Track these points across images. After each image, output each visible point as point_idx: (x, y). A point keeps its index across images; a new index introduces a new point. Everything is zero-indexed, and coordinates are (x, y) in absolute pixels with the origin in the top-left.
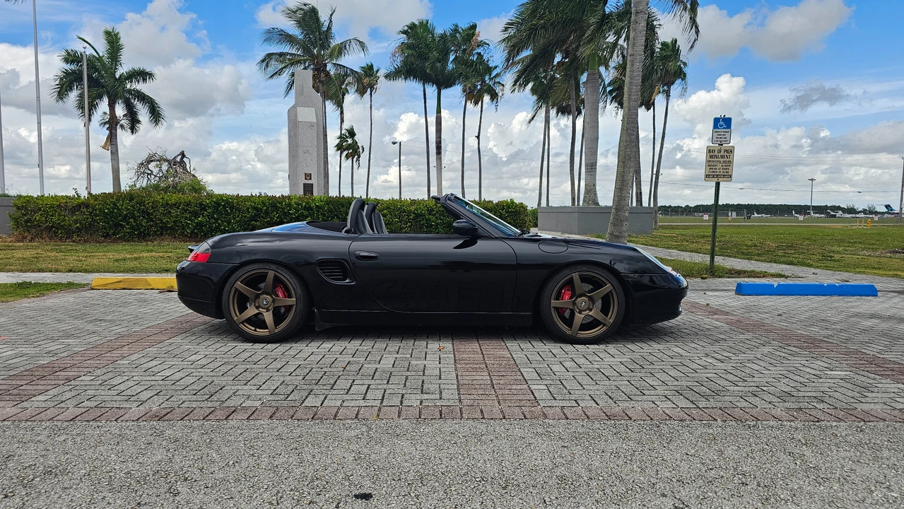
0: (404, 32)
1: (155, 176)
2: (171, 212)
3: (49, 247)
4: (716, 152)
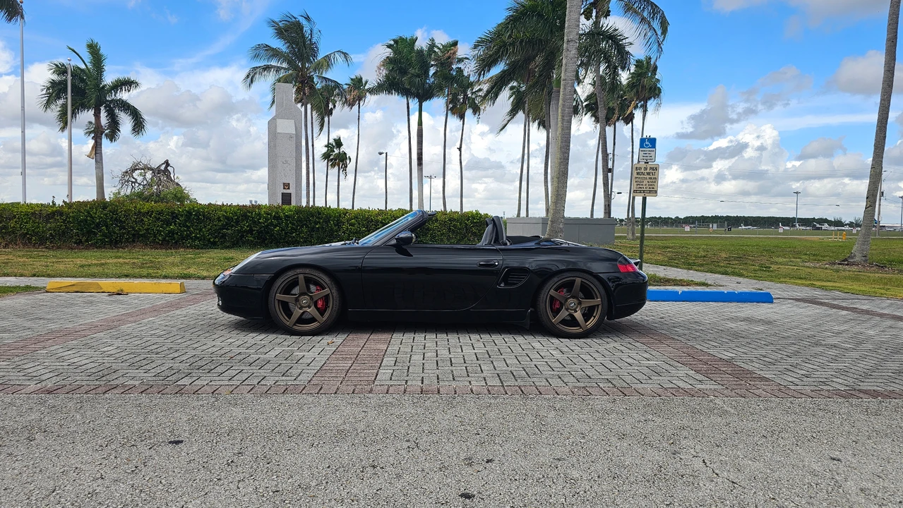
0: (390, 46)
1: (140, 184)
2: (142, 220)
3: (20, 253)
4: (642, 169)
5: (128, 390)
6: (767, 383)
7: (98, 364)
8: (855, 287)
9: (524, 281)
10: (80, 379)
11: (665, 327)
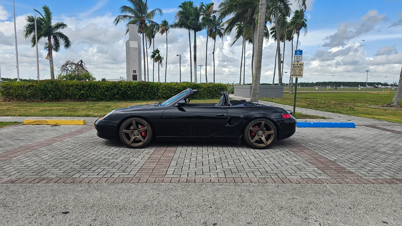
0: (180, 6)
1: (70, 71)
2: (69, 89)
3: (15, 104)
4: (296, 65)
5: (49, 180)
6: (352, 175)
7: (38, 166)
8: (394, 119)
9: (238, 123)
10: (28, 175)
11: (304, 142)
